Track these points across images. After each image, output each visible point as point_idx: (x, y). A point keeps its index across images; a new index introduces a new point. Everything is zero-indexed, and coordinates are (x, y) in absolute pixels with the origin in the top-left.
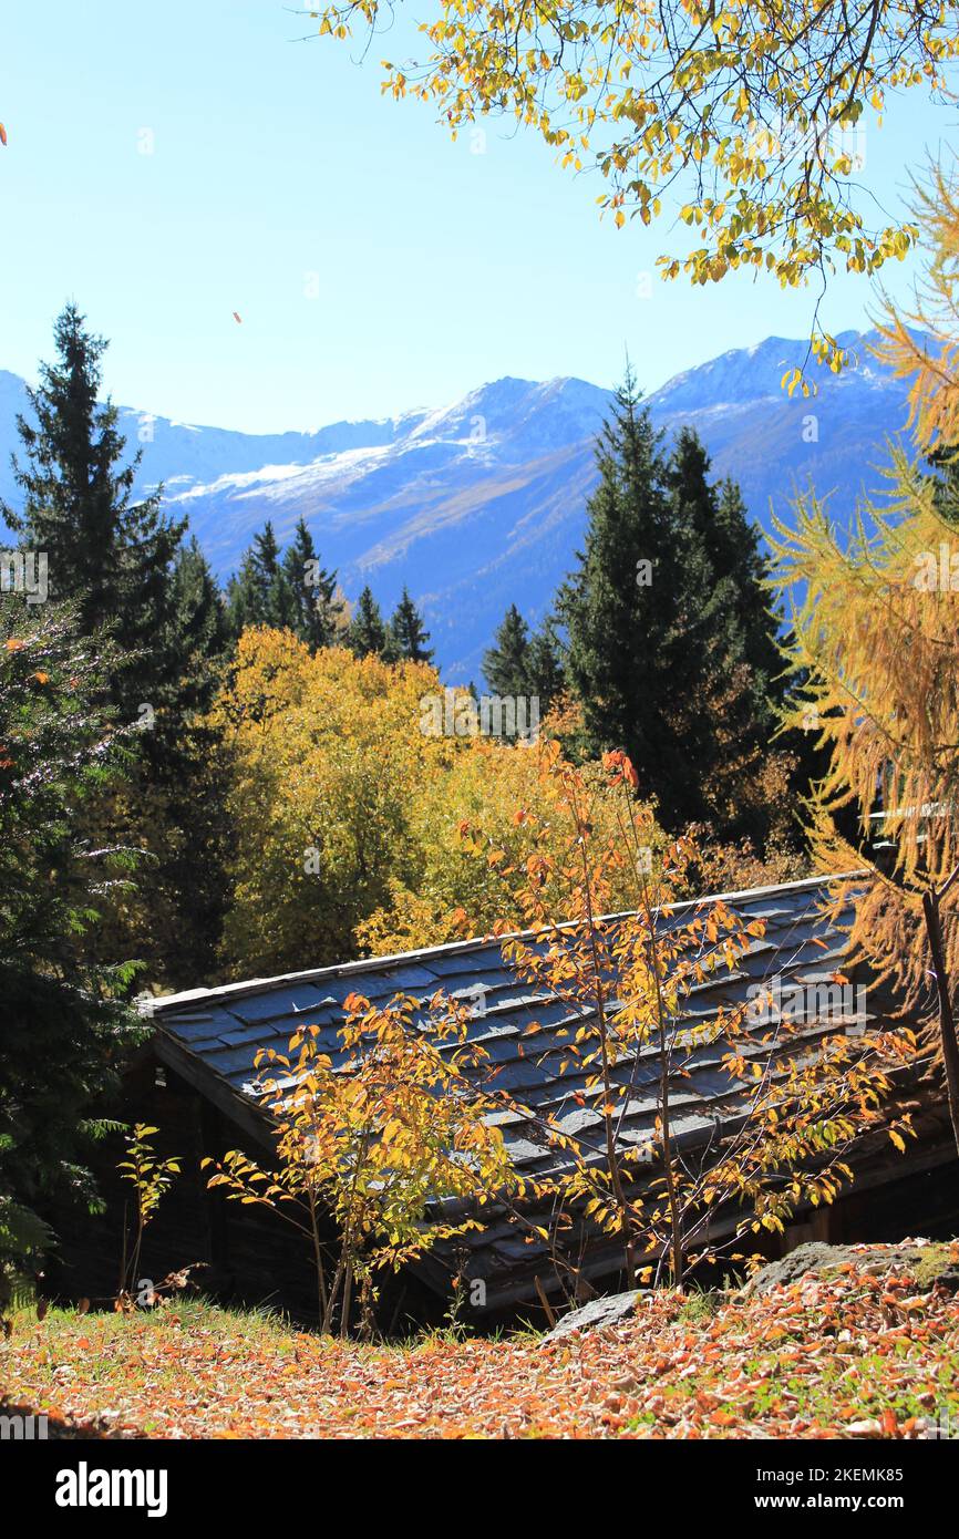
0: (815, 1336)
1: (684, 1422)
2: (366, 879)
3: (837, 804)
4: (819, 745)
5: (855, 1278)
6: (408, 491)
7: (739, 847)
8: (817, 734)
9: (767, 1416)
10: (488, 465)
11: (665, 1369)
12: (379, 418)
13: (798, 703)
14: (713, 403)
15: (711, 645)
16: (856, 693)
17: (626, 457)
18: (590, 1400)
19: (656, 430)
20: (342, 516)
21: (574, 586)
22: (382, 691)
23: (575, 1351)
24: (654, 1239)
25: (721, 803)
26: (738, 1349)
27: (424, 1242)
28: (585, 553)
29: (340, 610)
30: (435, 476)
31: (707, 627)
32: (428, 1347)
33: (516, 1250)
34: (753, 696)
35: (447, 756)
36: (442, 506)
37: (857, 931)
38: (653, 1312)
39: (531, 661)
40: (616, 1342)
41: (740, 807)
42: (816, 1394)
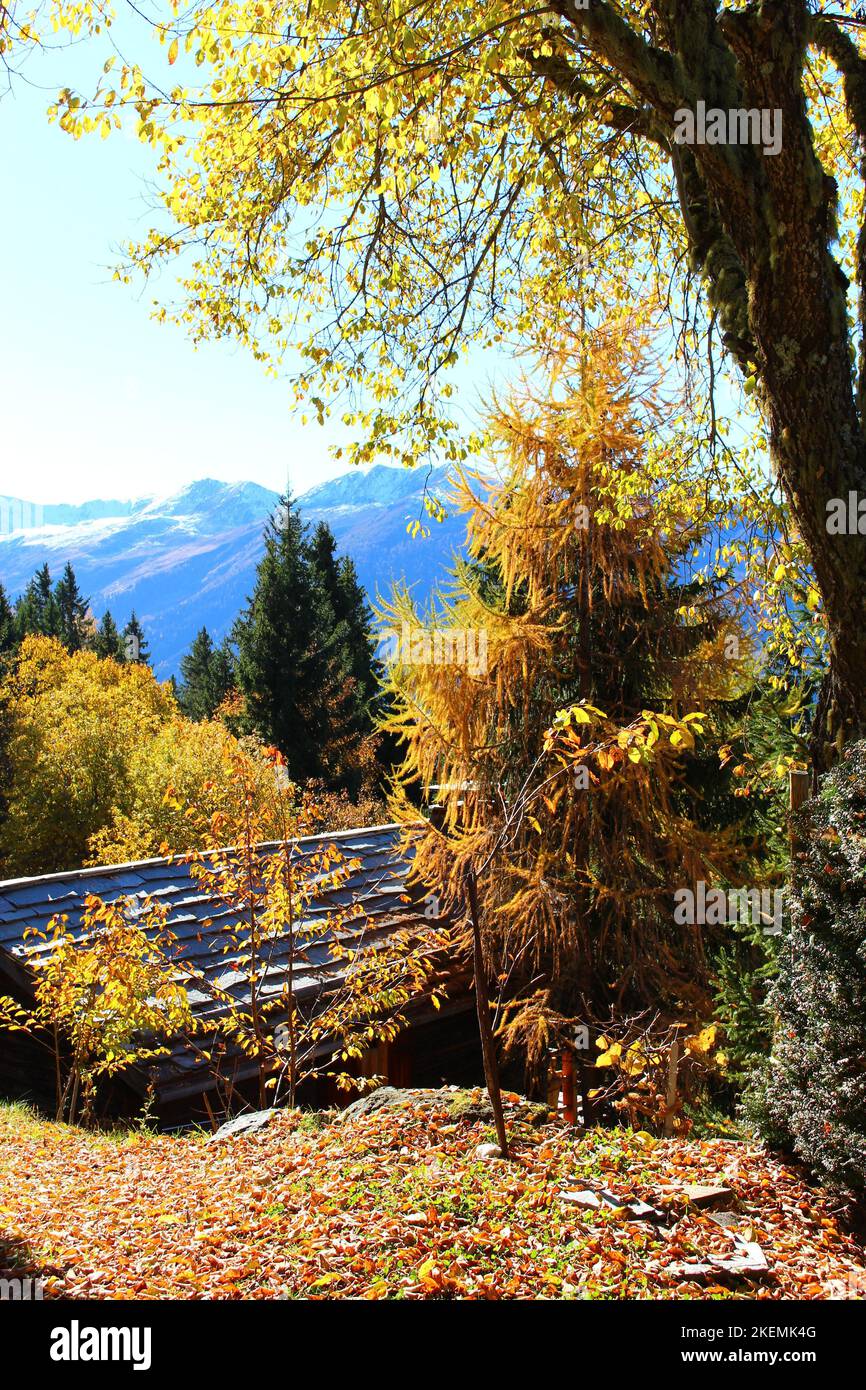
0: (386, 1151)
1: (302, 1212)
2: (98, 805)
3: (408, 781)
4: (399, 743)
5: (412, 1112)
6: (139, 548)
7: (339, 796)
8: (398, 735)
9: (355, 1208)
10: (192, 534)
11: (291, 1169)
12: (123, 498)
13: (387, 715)
14: (340, 504)
15: (331, 663)
16: (424, 711)
17: (284, 540)
18: (240, 1191)
19: (304, 524)
20: (94, 561)
21: (245, 620)
22: (115, 682)
23: (230, 1149)
24: (278, 1062)
25: (332, 766)
26: (337, 1158)
27: (131, 1058)
28: (253, 597)
29: (90, 624)
30: (157, 539)
31: (329, 652)
32: (132, 1140)
33: (187, 1063)
34: (356, 698)
35: (154, 726)
36: (161, 559)
37: (416, 863)
38: (281, 1125)
39: (213, 665)
40: (256, 1144)
41: (343, 767)
42: (385, 1193)
